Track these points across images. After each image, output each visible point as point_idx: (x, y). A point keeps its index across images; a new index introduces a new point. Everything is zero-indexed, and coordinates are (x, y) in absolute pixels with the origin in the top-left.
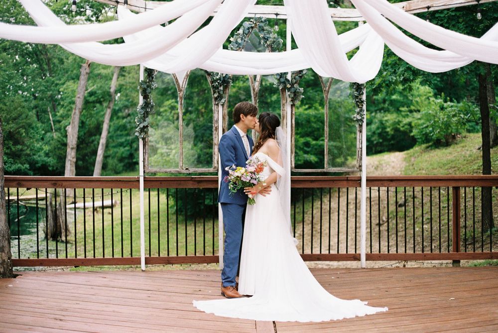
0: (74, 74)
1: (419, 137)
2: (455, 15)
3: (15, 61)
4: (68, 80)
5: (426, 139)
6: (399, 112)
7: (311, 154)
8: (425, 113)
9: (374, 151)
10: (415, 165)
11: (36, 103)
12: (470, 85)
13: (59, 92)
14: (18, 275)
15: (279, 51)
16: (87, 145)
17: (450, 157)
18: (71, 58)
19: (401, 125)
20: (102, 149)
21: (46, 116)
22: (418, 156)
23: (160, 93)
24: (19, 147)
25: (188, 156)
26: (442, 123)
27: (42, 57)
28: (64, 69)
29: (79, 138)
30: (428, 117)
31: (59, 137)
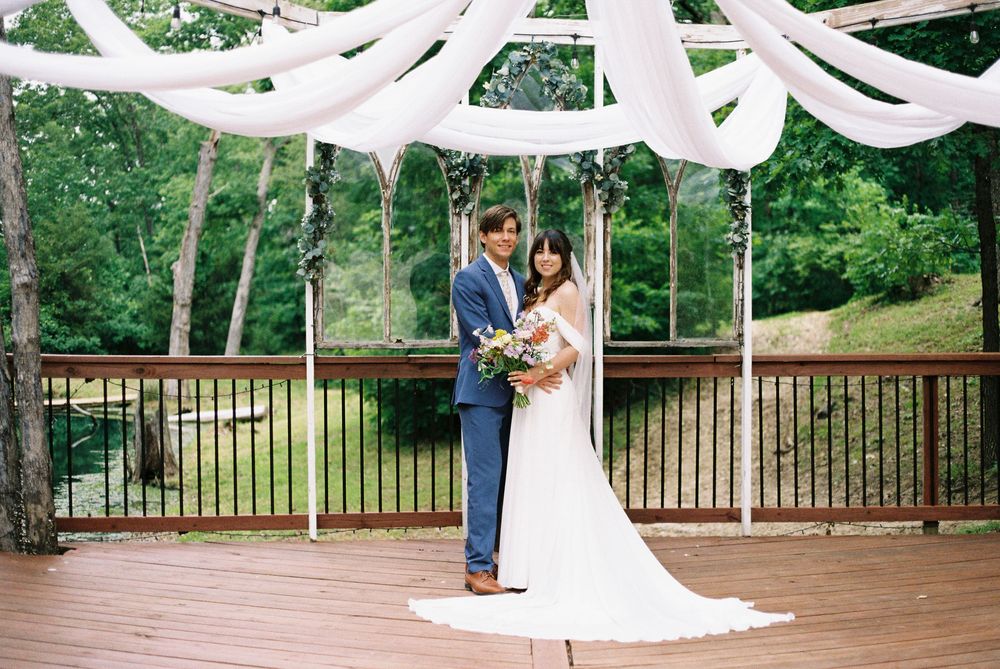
0: (187, 162)
1: (858, 282)
2: (928, 37)
3: (73, 136)
4: (175, 173)
5: (873, 284)
6: (819, 234)
7: (647, 315)
8: (870, 235)
9: (769, 310)
10: (850, 337)
11: (114, 219)
12: (959, 180)
13: (159, 197)
14: (66, 549)
15: (581, 109)
16: (213, 300)
17: (919, 322)
18: (182, 131)
19: (824, 259)
20: (241, 307)
21: (133, 242)
22: (857, 318)
23: (352, 198)
24: (82, 303)
25: (406, 319)
26: (904, 254)
27: (126, 128)
28: (168, 153)
29: (195, 286)
30: (876, 242)
31: (157, 284)
